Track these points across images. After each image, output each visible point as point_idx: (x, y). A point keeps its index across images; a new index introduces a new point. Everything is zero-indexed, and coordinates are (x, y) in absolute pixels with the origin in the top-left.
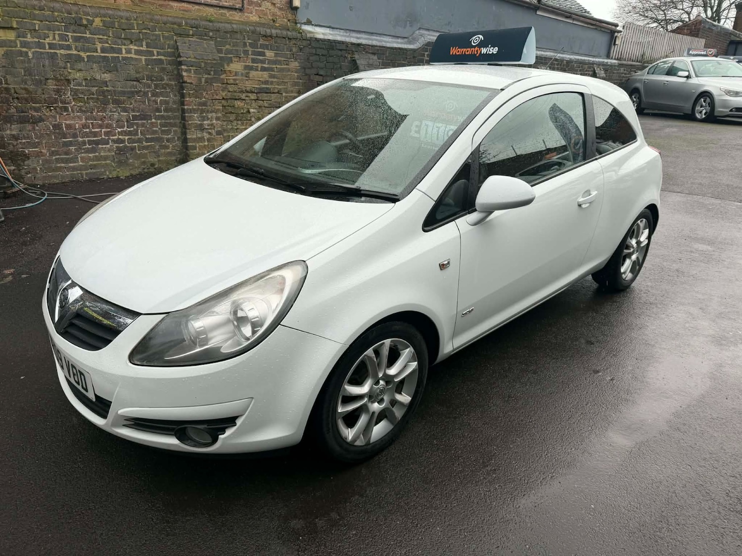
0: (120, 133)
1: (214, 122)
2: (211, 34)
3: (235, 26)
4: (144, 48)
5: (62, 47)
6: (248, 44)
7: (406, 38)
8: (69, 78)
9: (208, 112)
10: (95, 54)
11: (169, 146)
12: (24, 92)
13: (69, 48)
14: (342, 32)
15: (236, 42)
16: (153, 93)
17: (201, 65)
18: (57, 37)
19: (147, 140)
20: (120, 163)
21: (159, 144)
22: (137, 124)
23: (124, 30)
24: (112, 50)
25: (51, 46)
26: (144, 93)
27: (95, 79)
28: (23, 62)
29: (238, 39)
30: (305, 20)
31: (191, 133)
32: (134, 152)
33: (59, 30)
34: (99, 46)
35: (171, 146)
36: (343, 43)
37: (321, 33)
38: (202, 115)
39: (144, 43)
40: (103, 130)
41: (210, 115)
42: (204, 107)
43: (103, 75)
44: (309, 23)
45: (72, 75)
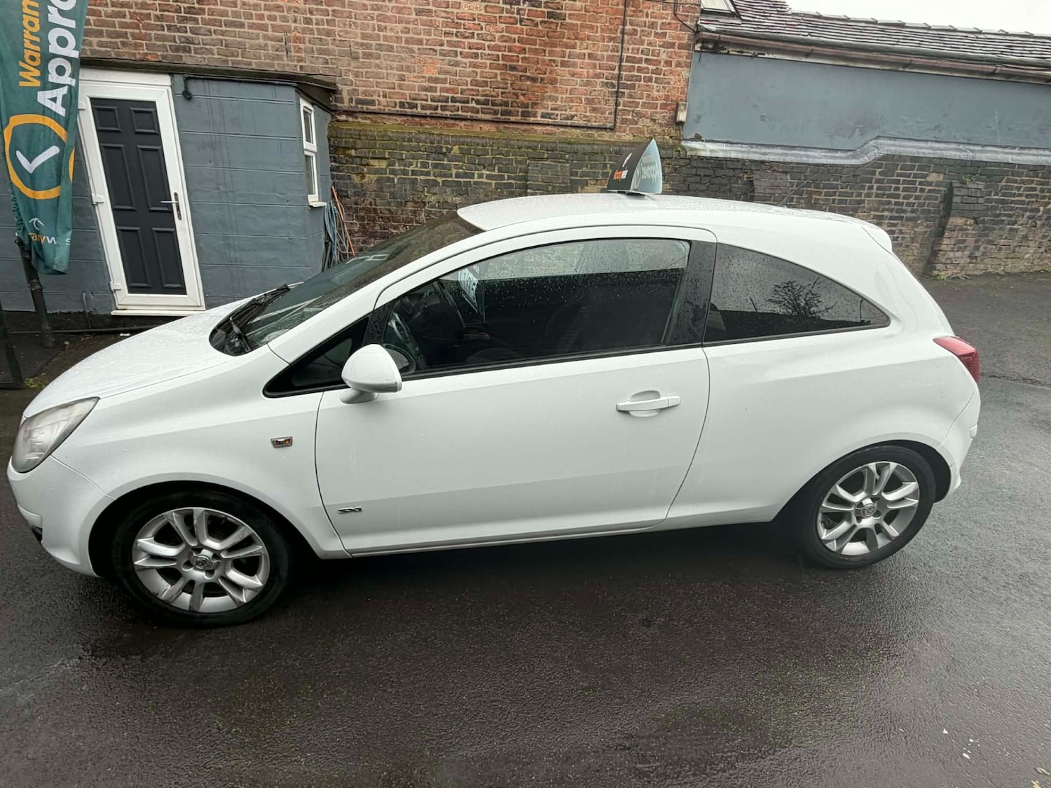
2: (567, 156)
3: (596, 147)
4: (496, 173)
5: (422, 173)
6: (608, 165)
7: (850, 151)
8: (425, 200)
10: (449, 179)
12: (387, 212)
13: (428, 174)
15: (595, 164)
17: (548, 189)
18: (419, 165)
23: (478, 156)
24: (466, 175)
25: (414, 173)
27: (447, 202)
28: (390, 187)
29: (597, 161)
30: (693, 136)
33: (421, 159)
34: (454, 171)
36: (738, 160)
37: (706, 149)
39: (496, 168)
43: (454, 199)
44: (698, 138)
45: (428, 198)
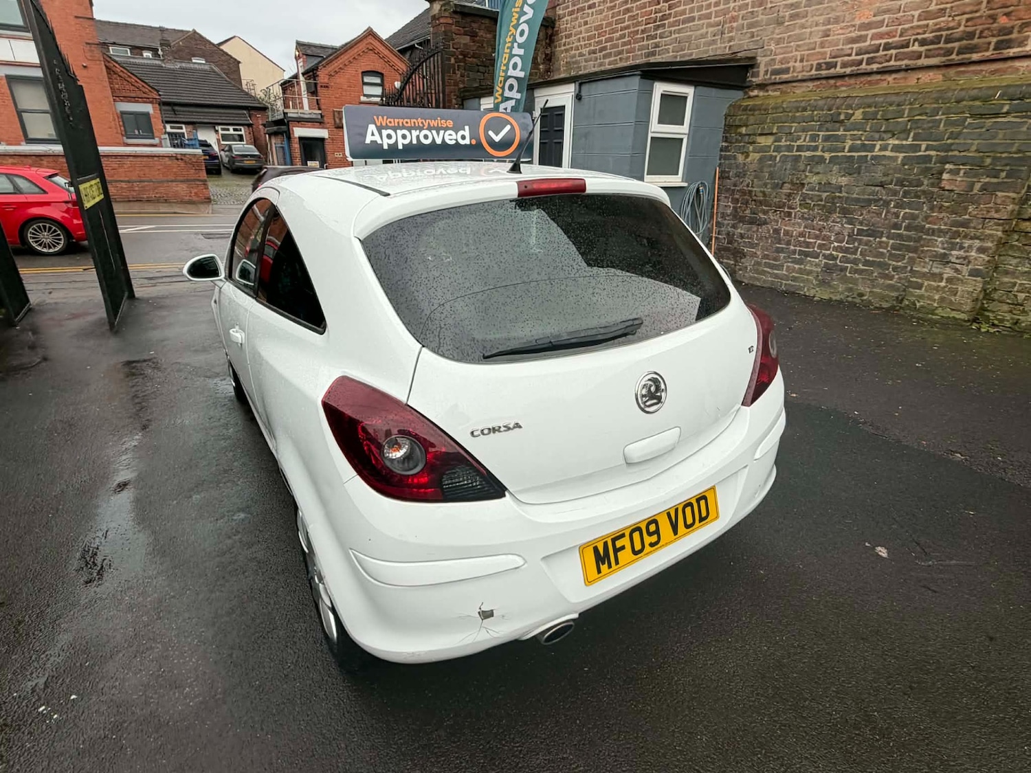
0: (835, 249)
1: (973, 254)
4: (909, 141)
5: (809, 149)
8: (805, 182)
9: (965, 237)
10: (840, 154)
11: (893, 276)
12: (761, 194)
13: (815, 149)
16: (898, 203)
17: (984, 162)
18: (808, 138)
19: (866, 263)
20: (823, 283)
21: (880, 271)
22: (860, 242)
23: (888, 120)
24: (864, 147)
25: (800, 148)
26: (885, 201)
27: (830, 184)
28: (770, 166)
31: (922, 264)
32: (843, 274)
33: (812, 131)
35: (896, 277)
38: (953, 240)
39: (911, 135)
40: (819, 242)
41: (967, 243)
42: (961, 229)
43: (840, 179)
45: (808, 179)
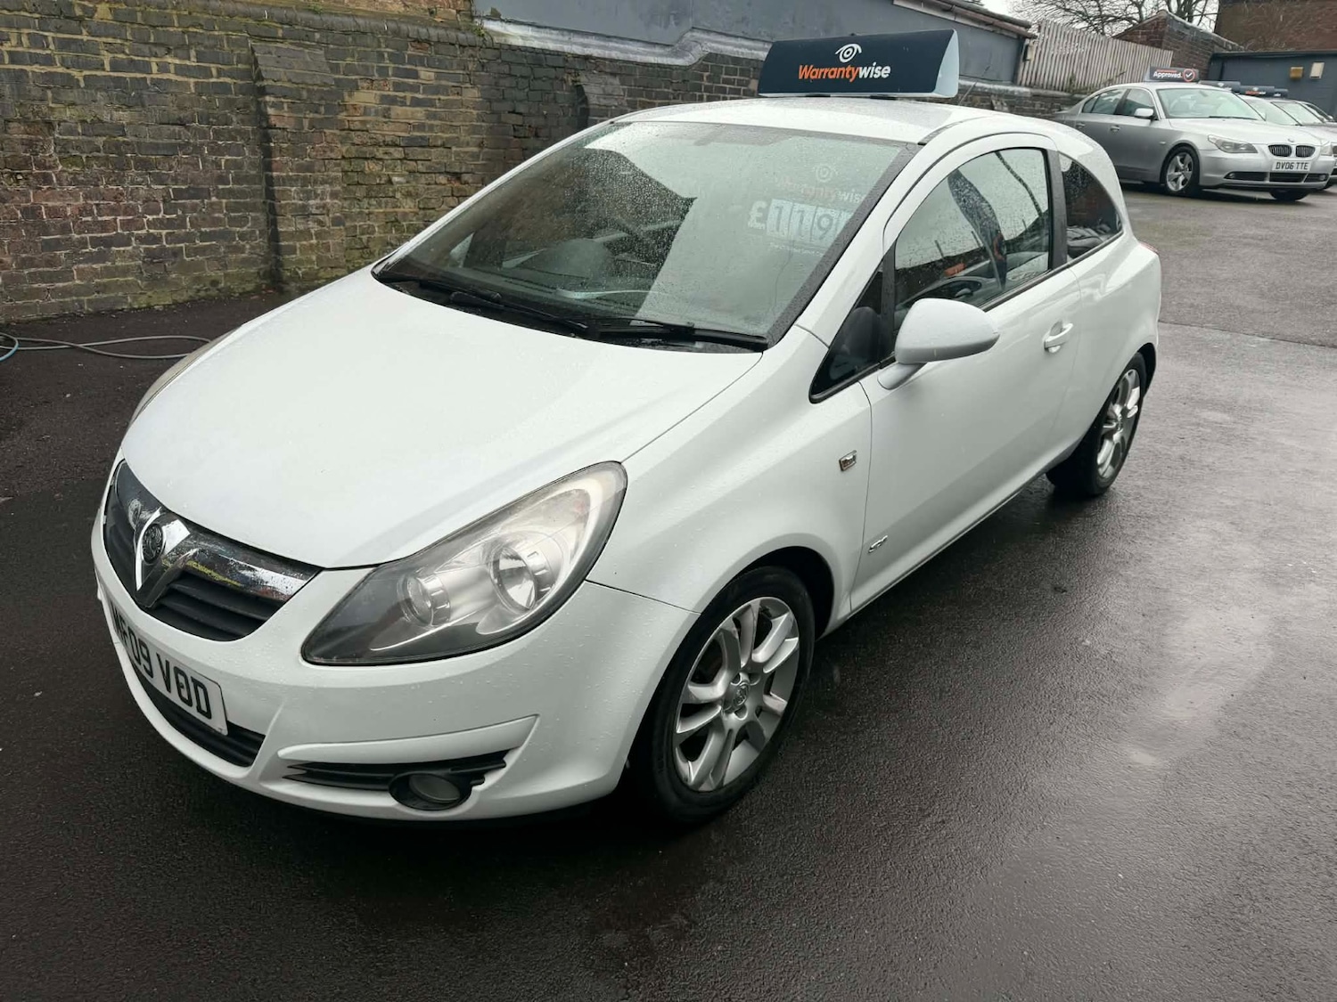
0: (151, 224)
1: (328, 200)
2: (317, 36)
3: (360, 21)
4: (193, 62)
5: (35, 60)
6: (386, 55)
7: (668, 46)
8: (52, 119)
9: (315, 182)
10: (99, 73)
11: (244, 246)
13: (49, 60)
14: (554, 35)
15: (365, 51)
16: (212, 148)
17: (301, 95)
18: (25, 40)
19: (204, 237)
20: (154, 282)
21: (226, 243)
22: (183, 207)
23: (154, 27)
24: (133, 67)
25: (15, 57)
26: (195, 146)
27: (100, 121)
29: (368, 47)
30: (488, 12)
31: (286, 222)
32: (178, 260)
33: (28, 27)
34: (107, 58)
35: (248, 246)
36: (558, 54)
37: (517, 35)
38: (305, 188)
39: (193, 53)
40: (119, 218)
41: (319, 189)
42: (309, 174)
43: (116, 114)
44: (495, 16)
45: (57, 114)
